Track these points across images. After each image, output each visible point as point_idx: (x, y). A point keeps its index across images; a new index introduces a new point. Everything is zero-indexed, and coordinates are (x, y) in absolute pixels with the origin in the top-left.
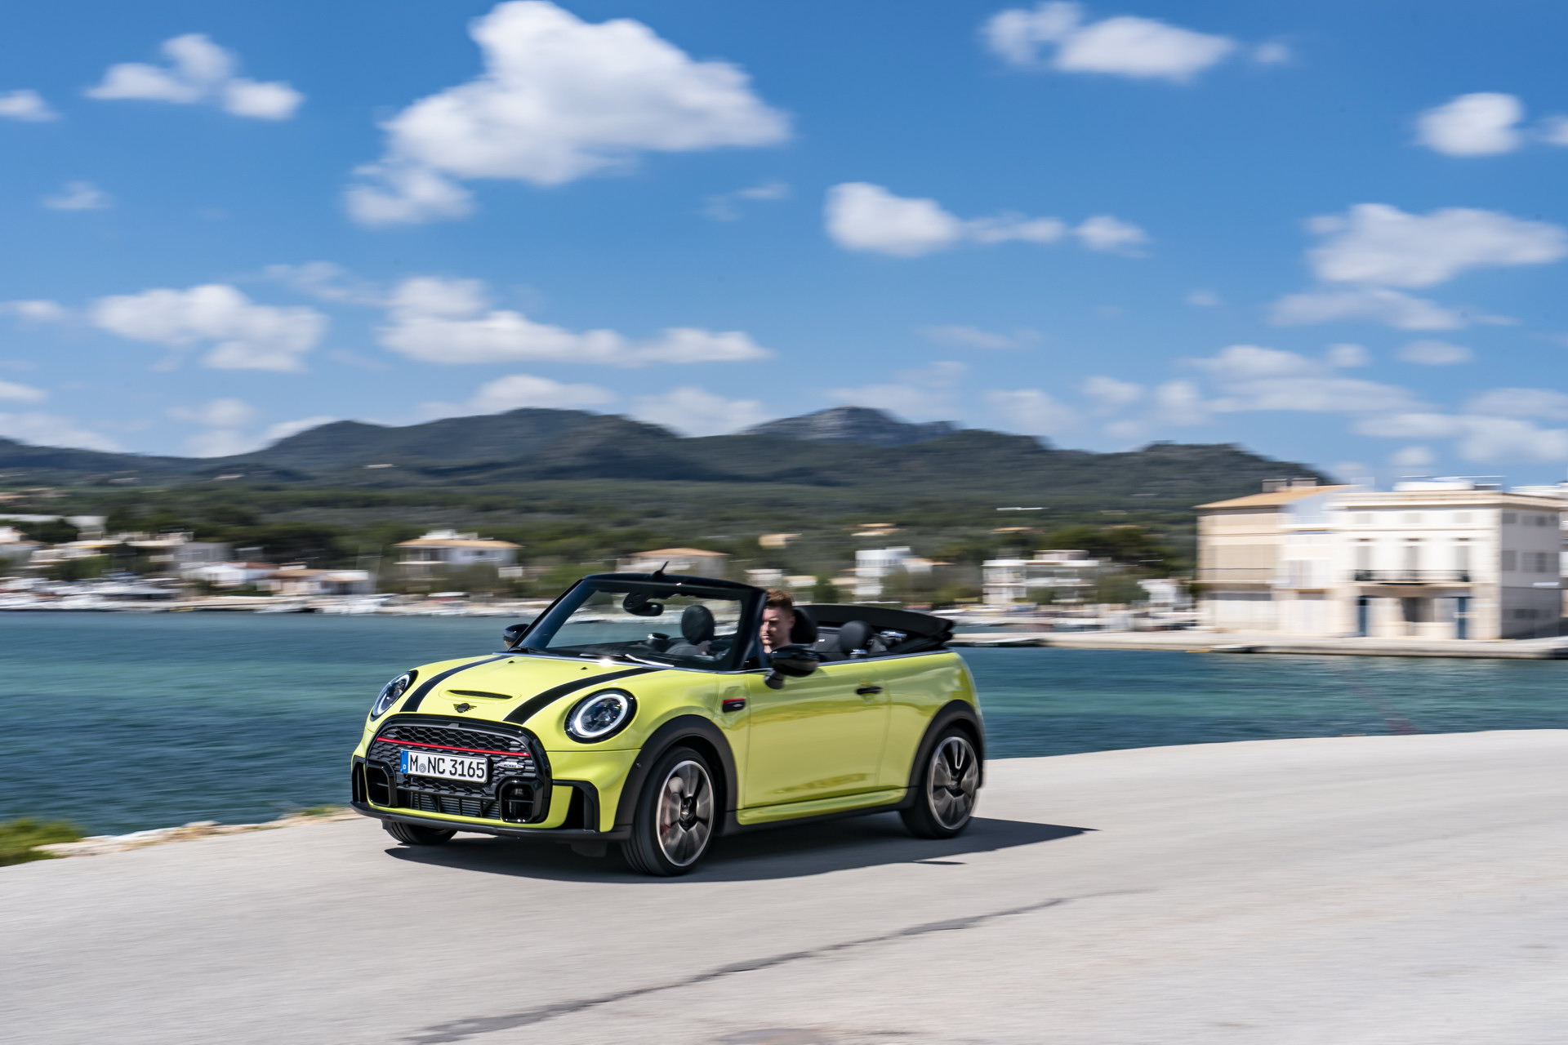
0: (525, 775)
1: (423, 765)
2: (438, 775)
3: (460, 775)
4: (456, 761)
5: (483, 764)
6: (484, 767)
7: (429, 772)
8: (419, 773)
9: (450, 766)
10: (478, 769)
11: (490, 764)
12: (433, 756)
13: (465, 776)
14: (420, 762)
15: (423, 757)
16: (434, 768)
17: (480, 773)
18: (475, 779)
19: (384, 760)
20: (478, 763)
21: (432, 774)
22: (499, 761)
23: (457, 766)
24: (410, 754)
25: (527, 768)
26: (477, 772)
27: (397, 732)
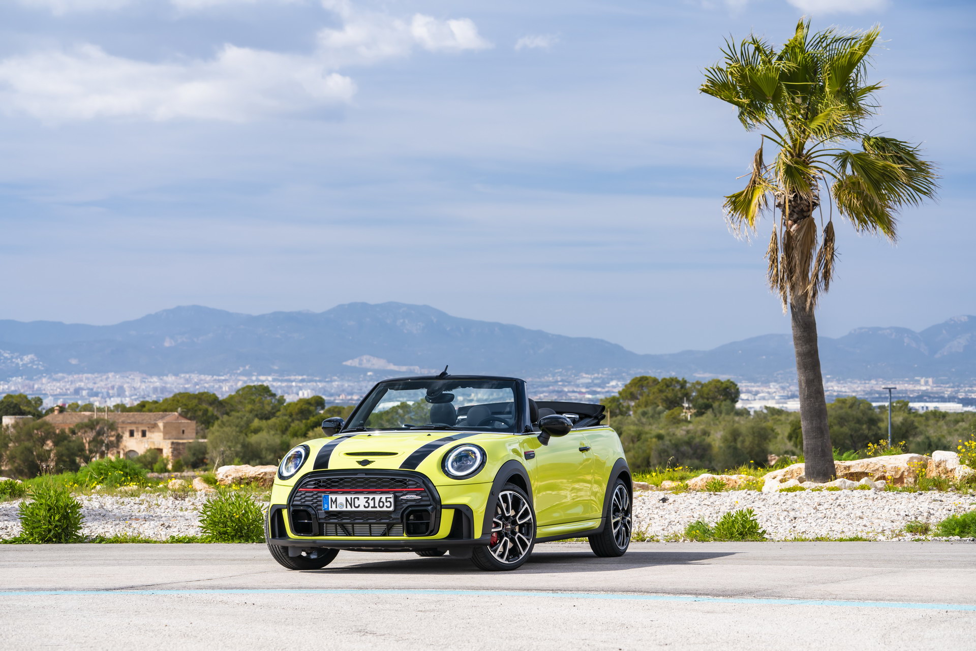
0: (422, 503)
1: (341, 504)
2: (354, 509)
3: (372, 507)
4: (369, 498)
5: (391, 498)
6: (392, 500)
7: (346, 507)
8: (338, 509)
9: (362, 502)
10: (386, 502)
11: (396, 498)
12: (349, 497)
13: (376, 507)
14: (339, 502)
15: (341, 499)
16: (351, 505)
17: (388, 504)
18: (385, 509)
19: (307, 503)
20: (386, 498)
21: (349, 509)
22: (402, 496)
23: (369, 501)
24: (330, 496)
25: (423, 498)
26: (386, 504)
27: (315, 484)
